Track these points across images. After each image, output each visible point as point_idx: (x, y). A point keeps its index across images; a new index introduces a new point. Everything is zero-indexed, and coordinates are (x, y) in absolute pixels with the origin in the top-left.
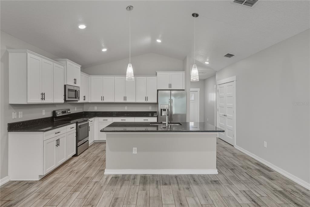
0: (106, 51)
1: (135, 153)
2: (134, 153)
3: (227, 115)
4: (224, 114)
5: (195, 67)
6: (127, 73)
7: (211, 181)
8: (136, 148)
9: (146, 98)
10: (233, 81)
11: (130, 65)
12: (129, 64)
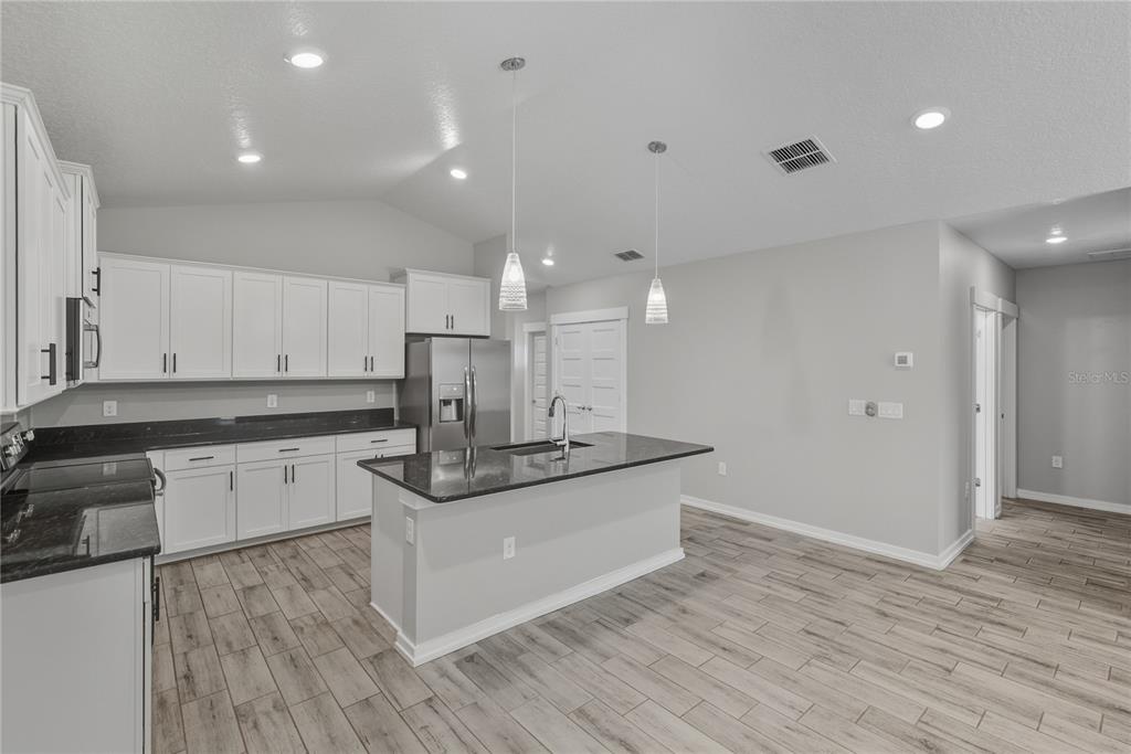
0: (259, 162)
1: (509, 557)
2: (507, 556)
3: (593, 406)
4: (579, 405)
5: (657, 287)
6: (503, 284)
7: (695, 577)
8: (512, 539)
9: (369, 363)
10: (619, 320)
11: (512, 257)
12: (510, 255)
